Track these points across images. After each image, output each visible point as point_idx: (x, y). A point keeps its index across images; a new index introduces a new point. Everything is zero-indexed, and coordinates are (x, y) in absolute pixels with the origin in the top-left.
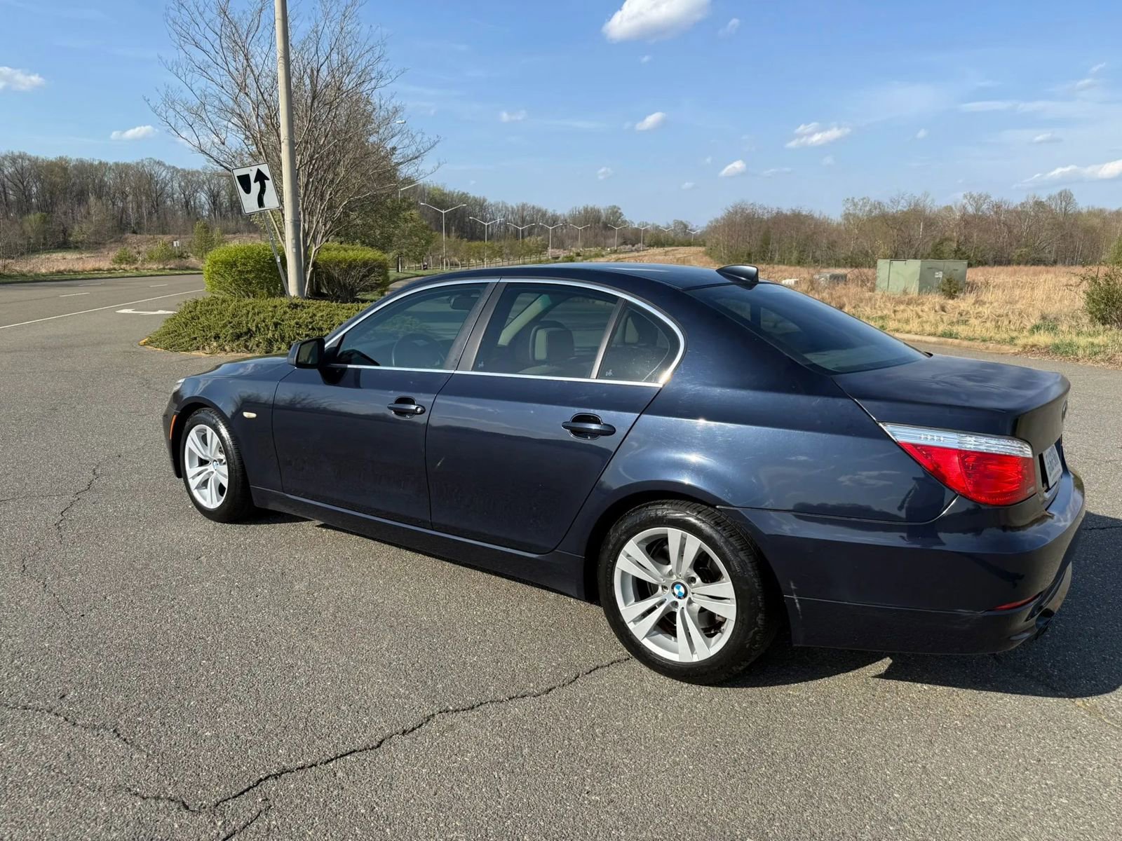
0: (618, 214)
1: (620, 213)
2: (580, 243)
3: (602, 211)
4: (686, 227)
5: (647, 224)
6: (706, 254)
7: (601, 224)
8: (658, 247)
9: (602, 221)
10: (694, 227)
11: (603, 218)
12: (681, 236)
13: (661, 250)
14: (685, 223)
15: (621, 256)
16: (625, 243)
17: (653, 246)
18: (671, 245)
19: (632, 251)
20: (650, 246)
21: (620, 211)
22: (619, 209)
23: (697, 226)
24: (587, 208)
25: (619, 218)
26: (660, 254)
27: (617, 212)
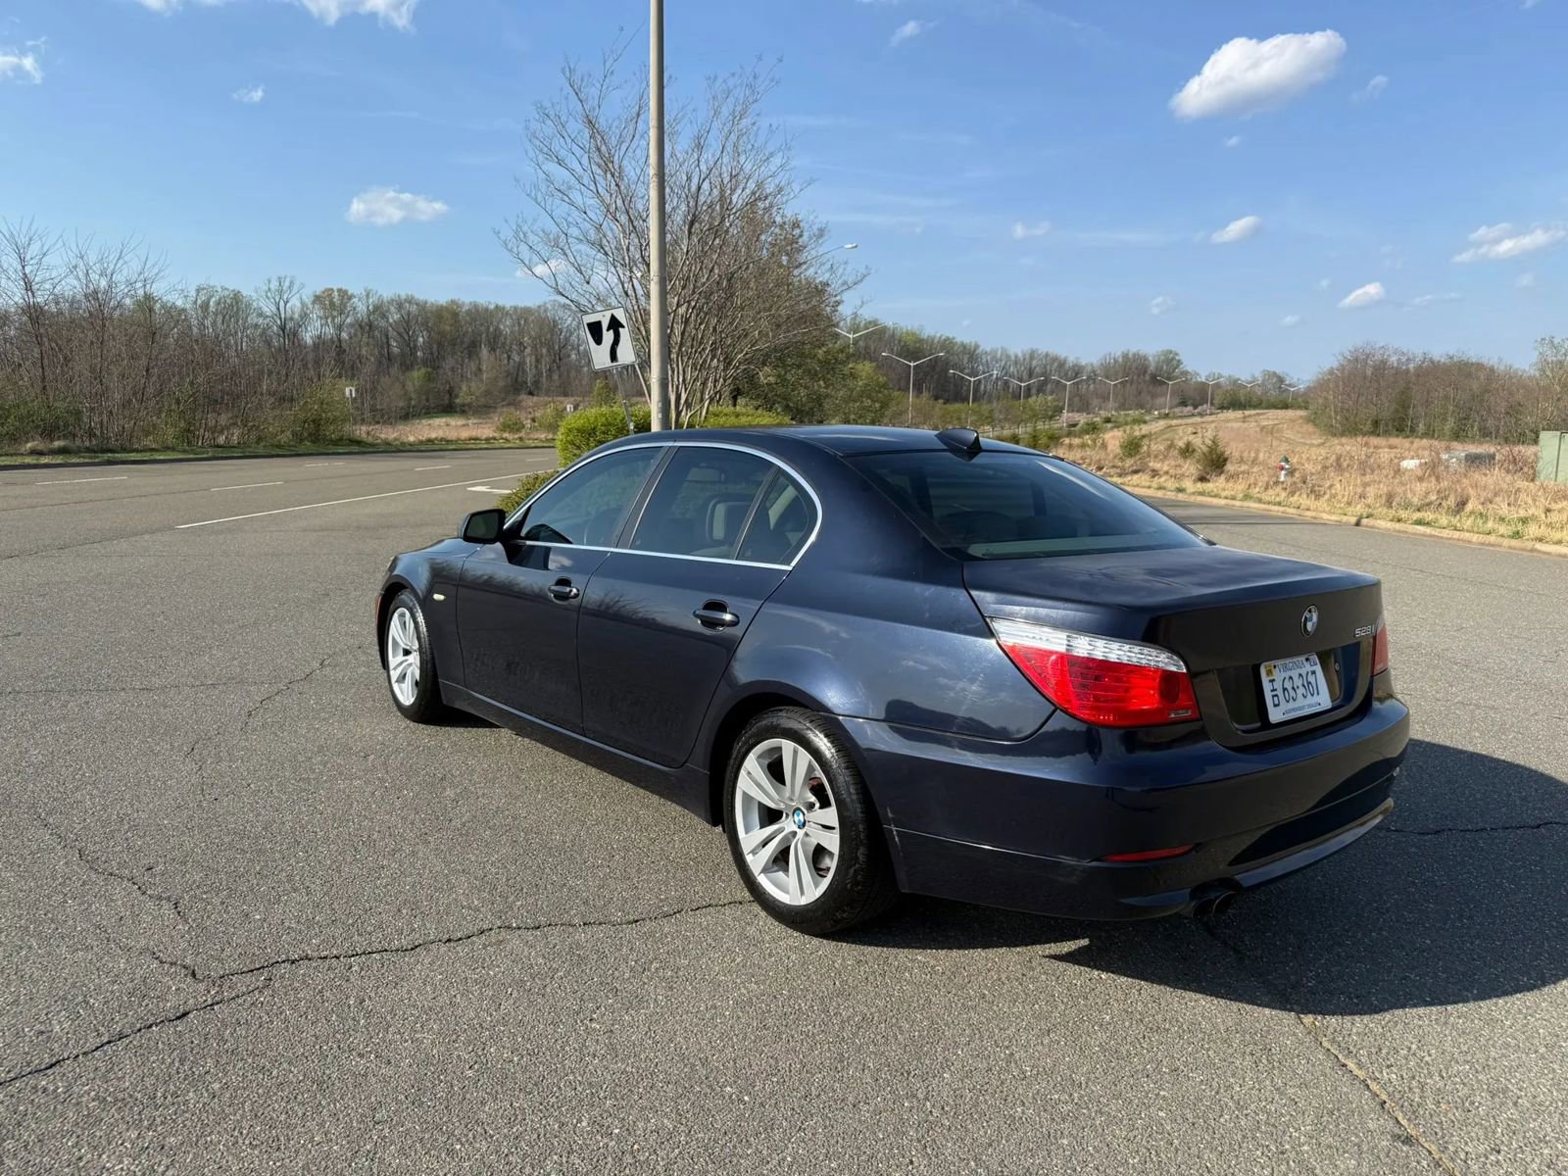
0: (1175, 362)
1: (1179, 361)
2: (1111, 404)
3: (1150, 358)
4: (1281, 380)
5: (1220, 376)
6: (1308, 420)
7: (1147, 378)
8: (1234, 410)
9: (1149, 372)
10: (1295, 380)
11: (1152, 368)
12: (1273, 393)
13: (1239, 414)
14: (1281, 375)
15: (1174, 422)
16: (1184, 404)
17: (1228, 408)
18: (1255, 407)
19: (1193, 415)
20: (1222, 408)
21: (1177, 358)
22: (1177, 354)
23: (1299, 380)
24: (1127, 355)
25: (1178, 366)
26: (1236, 420)
27: (1173, 359)
